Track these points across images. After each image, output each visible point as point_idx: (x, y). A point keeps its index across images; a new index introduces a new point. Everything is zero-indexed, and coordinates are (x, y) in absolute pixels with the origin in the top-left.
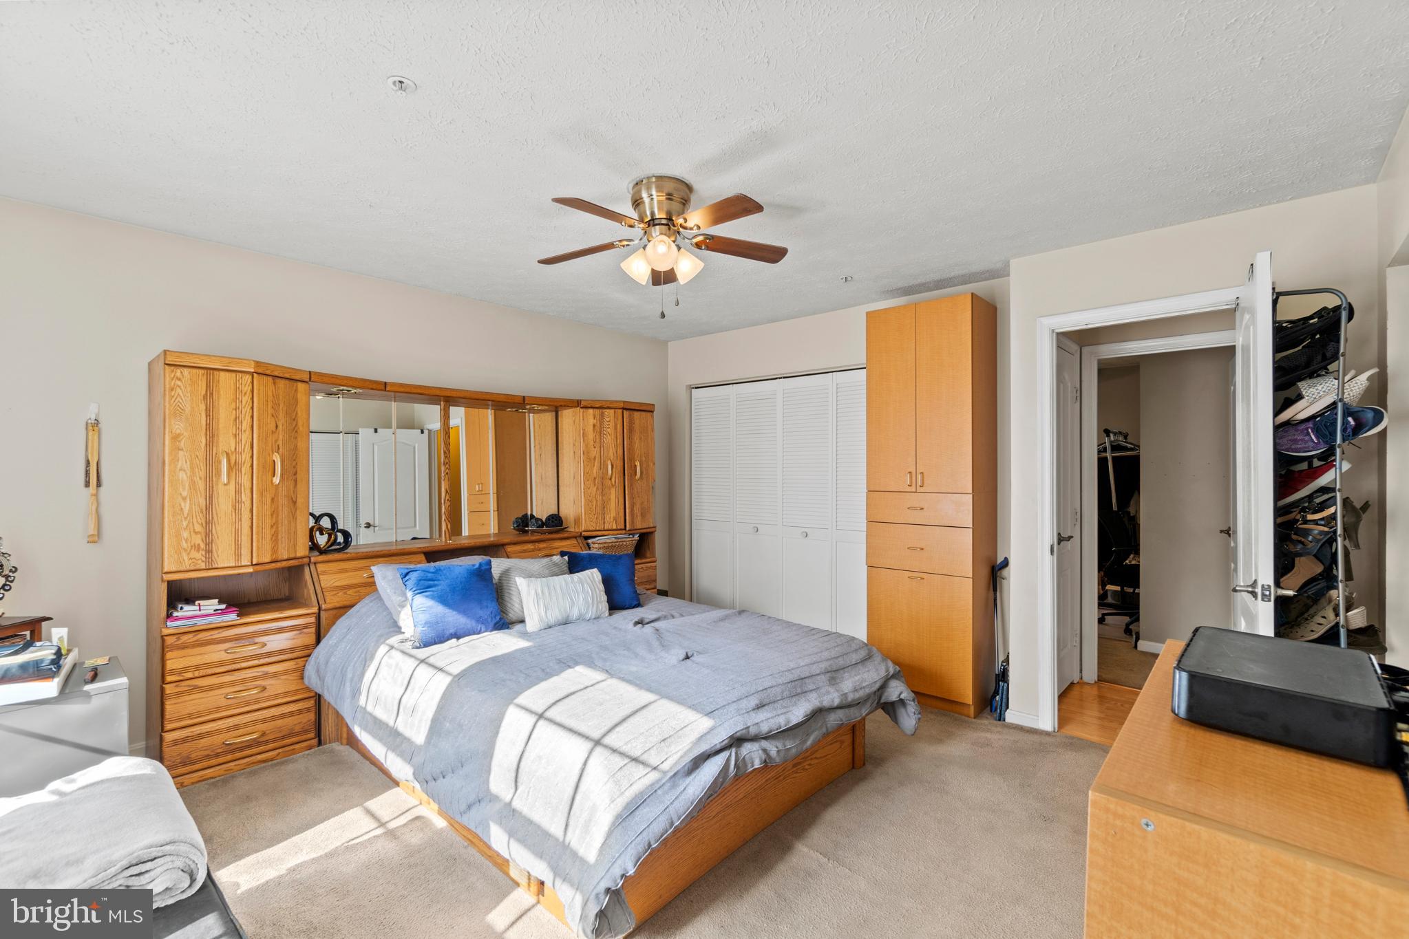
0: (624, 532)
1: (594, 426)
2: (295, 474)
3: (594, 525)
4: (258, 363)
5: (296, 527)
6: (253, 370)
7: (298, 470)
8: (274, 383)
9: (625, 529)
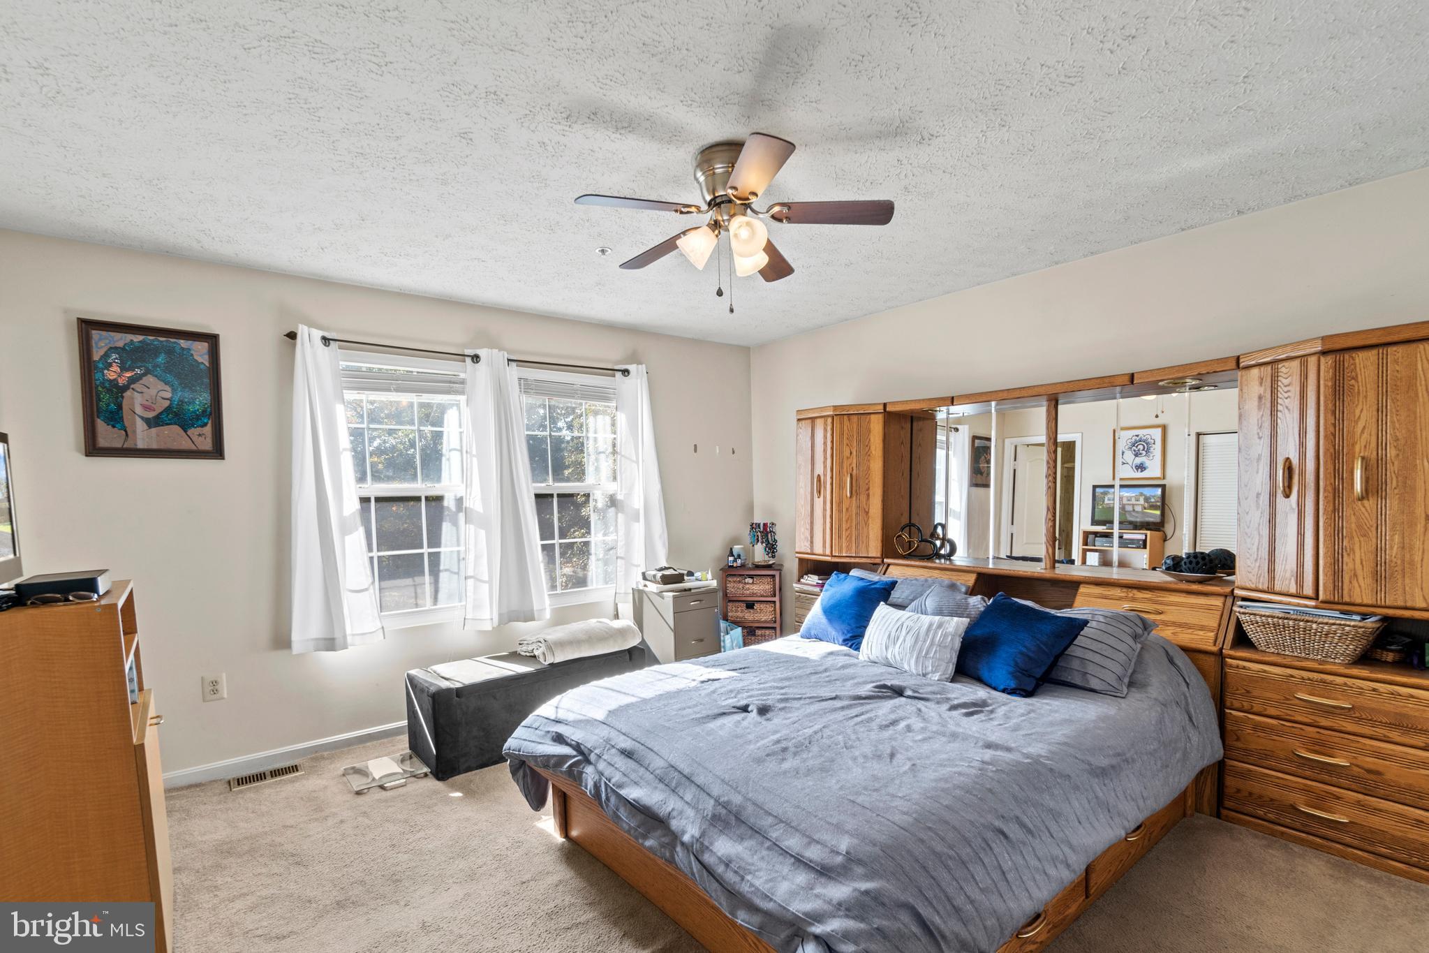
0: (1312, 603)
1: (1260, 398)
2: (868, 489)
3: (1254, 579)
4: (835, 408)
5: (868, 532)
6: (831, 413)
7: (871, 485)
8: (849, 420)
9: (1317, 598)
